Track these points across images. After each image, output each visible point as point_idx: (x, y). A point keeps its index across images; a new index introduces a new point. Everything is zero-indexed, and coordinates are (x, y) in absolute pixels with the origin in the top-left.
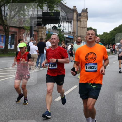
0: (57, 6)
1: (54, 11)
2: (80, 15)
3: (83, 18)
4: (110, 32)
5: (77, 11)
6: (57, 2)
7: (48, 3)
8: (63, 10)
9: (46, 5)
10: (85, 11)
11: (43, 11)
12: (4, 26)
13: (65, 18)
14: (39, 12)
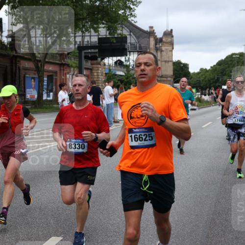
0: (123, 28)
1: (118, 35)
2: (161, 40)
3: (165, 46)
4: (211, 67)
5: (156, 34)
6: (123, 21)
7: (106, 21)
8: (132, 34)
9: (103, 26)
10: (169, 34)
11: (98, 36)
12: (36, 61)
13: (135, 46)
14: (92, 37)
